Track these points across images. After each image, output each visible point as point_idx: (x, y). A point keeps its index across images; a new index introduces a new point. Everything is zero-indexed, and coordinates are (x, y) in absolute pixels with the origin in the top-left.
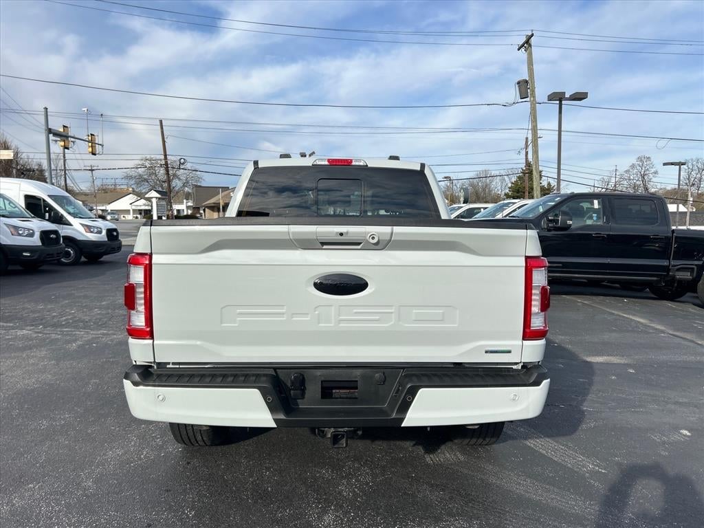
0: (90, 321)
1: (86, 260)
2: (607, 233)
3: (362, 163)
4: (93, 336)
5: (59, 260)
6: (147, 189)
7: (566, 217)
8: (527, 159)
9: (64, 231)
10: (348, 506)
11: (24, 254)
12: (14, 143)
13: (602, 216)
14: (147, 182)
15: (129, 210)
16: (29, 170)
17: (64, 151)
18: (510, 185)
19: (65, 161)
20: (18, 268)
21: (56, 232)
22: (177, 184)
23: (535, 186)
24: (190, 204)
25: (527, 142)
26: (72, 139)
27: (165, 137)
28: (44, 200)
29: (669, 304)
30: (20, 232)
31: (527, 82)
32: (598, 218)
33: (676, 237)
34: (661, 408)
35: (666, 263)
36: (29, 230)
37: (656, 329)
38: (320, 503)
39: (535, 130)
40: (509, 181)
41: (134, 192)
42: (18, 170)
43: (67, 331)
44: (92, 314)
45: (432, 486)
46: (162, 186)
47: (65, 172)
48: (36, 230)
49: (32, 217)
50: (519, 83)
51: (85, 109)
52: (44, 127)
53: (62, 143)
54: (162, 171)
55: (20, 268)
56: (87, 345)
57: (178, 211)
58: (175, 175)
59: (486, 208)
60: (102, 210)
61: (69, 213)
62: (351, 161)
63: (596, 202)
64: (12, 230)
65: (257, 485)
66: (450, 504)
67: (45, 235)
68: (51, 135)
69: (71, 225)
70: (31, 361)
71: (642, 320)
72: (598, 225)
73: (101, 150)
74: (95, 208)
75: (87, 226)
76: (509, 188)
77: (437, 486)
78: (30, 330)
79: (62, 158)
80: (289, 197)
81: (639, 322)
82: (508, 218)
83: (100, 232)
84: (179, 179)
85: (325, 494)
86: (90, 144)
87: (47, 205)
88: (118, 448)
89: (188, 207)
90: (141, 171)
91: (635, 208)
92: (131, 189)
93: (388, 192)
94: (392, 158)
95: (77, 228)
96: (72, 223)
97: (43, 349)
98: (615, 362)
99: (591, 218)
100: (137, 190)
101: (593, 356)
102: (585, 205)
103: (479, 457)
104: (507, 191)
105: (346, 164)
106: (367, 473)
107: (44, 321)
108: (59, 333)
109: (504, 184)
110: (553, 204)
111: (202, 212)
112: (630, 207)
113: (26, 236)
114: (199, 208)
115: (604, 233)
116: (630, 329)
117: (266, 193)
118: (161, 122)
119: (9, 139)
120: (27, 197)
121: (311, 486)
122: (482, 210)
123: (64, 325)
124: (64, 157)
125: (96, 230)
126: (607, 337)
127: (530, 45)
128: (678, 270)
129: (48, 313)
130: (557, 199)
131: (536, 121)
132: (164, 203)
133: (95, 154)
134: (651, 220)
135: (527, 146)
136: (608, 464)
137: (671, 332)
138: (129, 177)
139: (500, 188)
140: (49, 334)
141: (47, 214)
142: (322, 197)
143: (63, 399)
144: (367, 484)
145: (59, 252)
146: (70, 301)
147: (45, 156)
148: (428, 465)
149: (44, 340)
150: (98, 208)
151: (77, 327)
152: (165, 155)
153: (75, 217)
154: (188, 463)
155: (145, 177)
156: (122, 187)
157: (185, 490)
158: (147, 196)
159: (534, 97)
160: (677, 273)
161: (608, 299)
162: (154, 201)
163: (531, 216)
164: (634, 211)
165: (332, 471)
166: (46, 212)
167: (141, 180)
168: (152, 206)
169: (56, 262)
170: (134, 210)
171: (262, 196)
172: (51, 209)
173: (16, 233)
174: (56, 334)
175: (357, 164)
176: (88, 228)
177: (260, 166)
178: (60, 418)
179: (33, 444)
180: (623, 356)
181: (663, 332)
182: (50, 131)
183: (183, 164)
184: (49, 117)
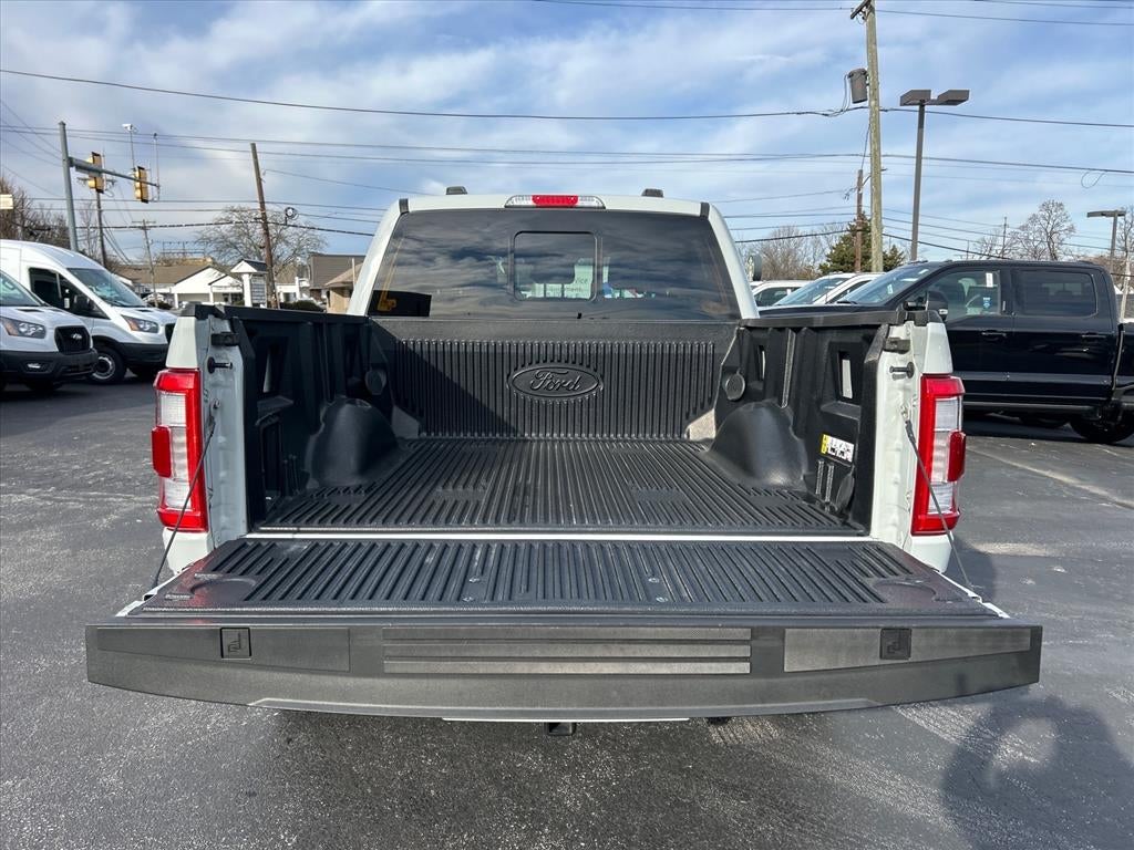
0: (135, 478)
1: (134, 375)
2: (1009, 330)
3: (594, 203)
4: (138, 505)
5: (89, 376)
6: (236, 259)
7: (938, 303)
8: (859, 206)
9: (94, 328)
10: (574, 828)
11: (30, 366)
12: (17, 184)
13: (999, 301)
14: (236, 248)
15: (208, 295)
16: (42, 229)
17: (98, 197)
18: (828, 251)
19: (100, 212)
20: (24, 388)
21: (81, 330)
22: (283, 251)
23: (873, 252)
24: (305, 284)
25: (860, 178)
26: (109, 177)
27: (261, 173)
28: (61, 277)
29: (1107, 450)
30: (23, 330)
31: (865, 73)
32: (993, 304)
33: (1126, 337)
34: (1120, 639)
35: (1106, 381)
36: (36, 325)
37: (1093, 495)
38: (523, 821)
39: (876, 157)
40: (827, 246)
41: (215, 265)
42: (24, 228)
43: (95, 497)
44: (139, 467)
45: (725, 788)
46: (259, 255)
47: (101, 232)
48: (47, 326)
49: (43, 305)
50: (851, 76)
51: (128, 125)
52: (61, 156)
53: (92, 183)
54: (259, 230)
55: (27, 389)
56: (126, 521)
57: (287, 295)
58: (279, 237)
59: (796, 289)
60: (165, 294)
61: (103, 298)
62: (576, 199)
63: (989, 277)
64: (9, 326)
65: (411, 784)
66: (760, 824)
67: (63, 334)
68: (73, 169)
69: (107, 318)
70: (31, 550)
71: (1065, 479)
72: (990, 317)
73: (156, 193)
74: (152, 290)
75: (133, 319)
76: (828, 256)
77: (734, 788)
78: (34, 495)
79: (96, 207)
80: (471, 266)
81: (1060, 482)
82: (835, 304)
83: (155, 330)
84: (287, 243)
85: (533, 802)
86: (138, 184)
87: (66, 284)
88: (167, 711)
89: (302, 290)
90: (225, 228)
91: (1054, 288)
92: (209, 260)
93: (642, 258)
94: (650, 193)
95: (118, 323)
96: (109, 315)
97: (51, 527)
98: (1029, 553)
99: (979, 303)
100: (219, 262)
101: (989, 542)
102: (967, 283)
103: (806, 732)
104: (824, 261)
105: (566, 204)
106: (608, 762)
107: (58, 479)
108: (81, 499)
109: (819, 250)
110: (914, 280)
111: (324, 296)
112: (1045, 285)
113: (32, 336)
114: (319, 291)
115: (1003, 330)
116: (1048, 494)
117: (430, 260)
118: (254, 146)
119: (9, 178)
120: (34, 272)
121: (506, 788)
122: (789, 291)
123: (90, 486)
124: (99, 206)
125: (148, 327)
126: (1009, 508)
127: (872, 10)
128: (1127, 393)
129: (65, 466)
130: (922, 272)
131: (879, 142)
132: (261, 282)
133: (146, 201)
134: (1085, 308)
135: (860, 185)
136: (1038, 747)
137: (1117, 500)
138: (206, 240)
139: (811, 256)
140: (66, 501)
141: (67, 300)
142: (523, 267)
143: (78, 618)
144: (608, 784)
145: (88, 362)
146: (104, 445)
147: (64, 205)
148: (715, 748)
149: (55, 511)
150: (157, 291)
151: (112, 490)
152: (262, 203)
153: (112, 305)
154: (289, 741)
155: (233, 239)
156: (195, 256)
157: (280, 794)
158: (234, 271)
159: (877, 100)
160: (1124, 398)
161: (1003, 442)
162: (246, 278)
163: (876, 301)
164: (1052, 293)
165: (545, 757)
166: (65, 296)
167: (226, 245)
168: (243, 287)
169: (84, 378)
170: (214, 294)
171: (423, 265)
172: (74, 291)
173: (15, 332)
174: (75, 501)
175: (586, 204)
176: (135, 323)
177: (410, 210)
178: (71, 652)
179: (19, 702)
180: (1041, 543)
181: (1104, 499)
182: (71, 162)
183: (292, 216)
184: (68, 139)
